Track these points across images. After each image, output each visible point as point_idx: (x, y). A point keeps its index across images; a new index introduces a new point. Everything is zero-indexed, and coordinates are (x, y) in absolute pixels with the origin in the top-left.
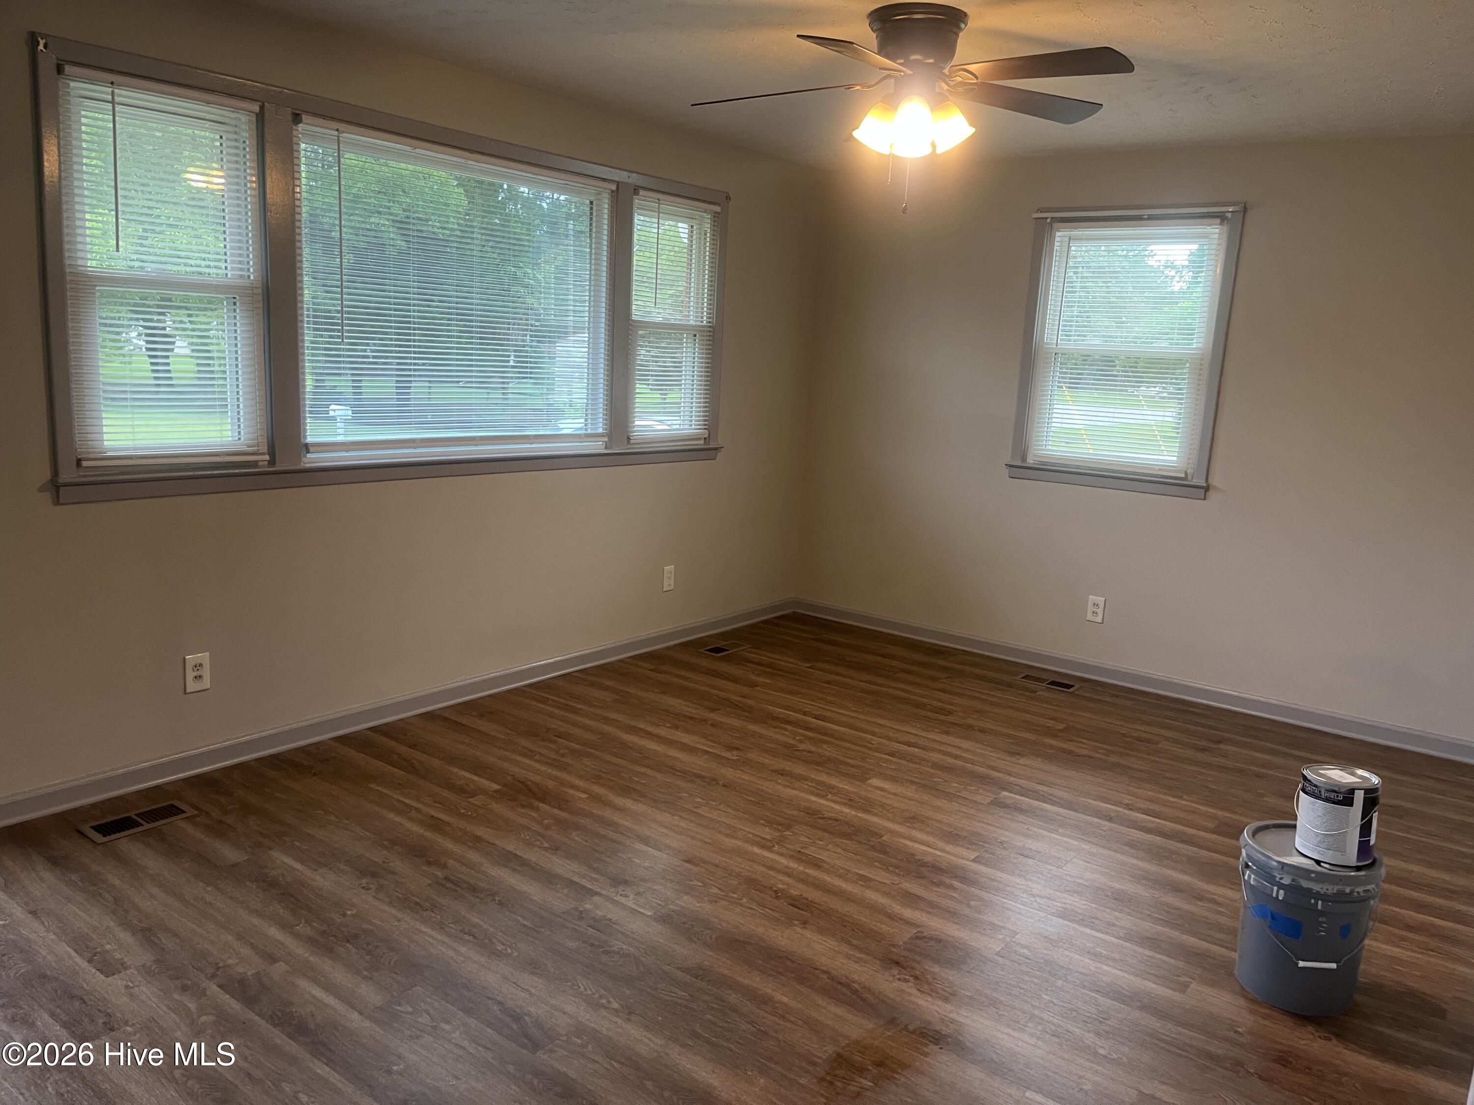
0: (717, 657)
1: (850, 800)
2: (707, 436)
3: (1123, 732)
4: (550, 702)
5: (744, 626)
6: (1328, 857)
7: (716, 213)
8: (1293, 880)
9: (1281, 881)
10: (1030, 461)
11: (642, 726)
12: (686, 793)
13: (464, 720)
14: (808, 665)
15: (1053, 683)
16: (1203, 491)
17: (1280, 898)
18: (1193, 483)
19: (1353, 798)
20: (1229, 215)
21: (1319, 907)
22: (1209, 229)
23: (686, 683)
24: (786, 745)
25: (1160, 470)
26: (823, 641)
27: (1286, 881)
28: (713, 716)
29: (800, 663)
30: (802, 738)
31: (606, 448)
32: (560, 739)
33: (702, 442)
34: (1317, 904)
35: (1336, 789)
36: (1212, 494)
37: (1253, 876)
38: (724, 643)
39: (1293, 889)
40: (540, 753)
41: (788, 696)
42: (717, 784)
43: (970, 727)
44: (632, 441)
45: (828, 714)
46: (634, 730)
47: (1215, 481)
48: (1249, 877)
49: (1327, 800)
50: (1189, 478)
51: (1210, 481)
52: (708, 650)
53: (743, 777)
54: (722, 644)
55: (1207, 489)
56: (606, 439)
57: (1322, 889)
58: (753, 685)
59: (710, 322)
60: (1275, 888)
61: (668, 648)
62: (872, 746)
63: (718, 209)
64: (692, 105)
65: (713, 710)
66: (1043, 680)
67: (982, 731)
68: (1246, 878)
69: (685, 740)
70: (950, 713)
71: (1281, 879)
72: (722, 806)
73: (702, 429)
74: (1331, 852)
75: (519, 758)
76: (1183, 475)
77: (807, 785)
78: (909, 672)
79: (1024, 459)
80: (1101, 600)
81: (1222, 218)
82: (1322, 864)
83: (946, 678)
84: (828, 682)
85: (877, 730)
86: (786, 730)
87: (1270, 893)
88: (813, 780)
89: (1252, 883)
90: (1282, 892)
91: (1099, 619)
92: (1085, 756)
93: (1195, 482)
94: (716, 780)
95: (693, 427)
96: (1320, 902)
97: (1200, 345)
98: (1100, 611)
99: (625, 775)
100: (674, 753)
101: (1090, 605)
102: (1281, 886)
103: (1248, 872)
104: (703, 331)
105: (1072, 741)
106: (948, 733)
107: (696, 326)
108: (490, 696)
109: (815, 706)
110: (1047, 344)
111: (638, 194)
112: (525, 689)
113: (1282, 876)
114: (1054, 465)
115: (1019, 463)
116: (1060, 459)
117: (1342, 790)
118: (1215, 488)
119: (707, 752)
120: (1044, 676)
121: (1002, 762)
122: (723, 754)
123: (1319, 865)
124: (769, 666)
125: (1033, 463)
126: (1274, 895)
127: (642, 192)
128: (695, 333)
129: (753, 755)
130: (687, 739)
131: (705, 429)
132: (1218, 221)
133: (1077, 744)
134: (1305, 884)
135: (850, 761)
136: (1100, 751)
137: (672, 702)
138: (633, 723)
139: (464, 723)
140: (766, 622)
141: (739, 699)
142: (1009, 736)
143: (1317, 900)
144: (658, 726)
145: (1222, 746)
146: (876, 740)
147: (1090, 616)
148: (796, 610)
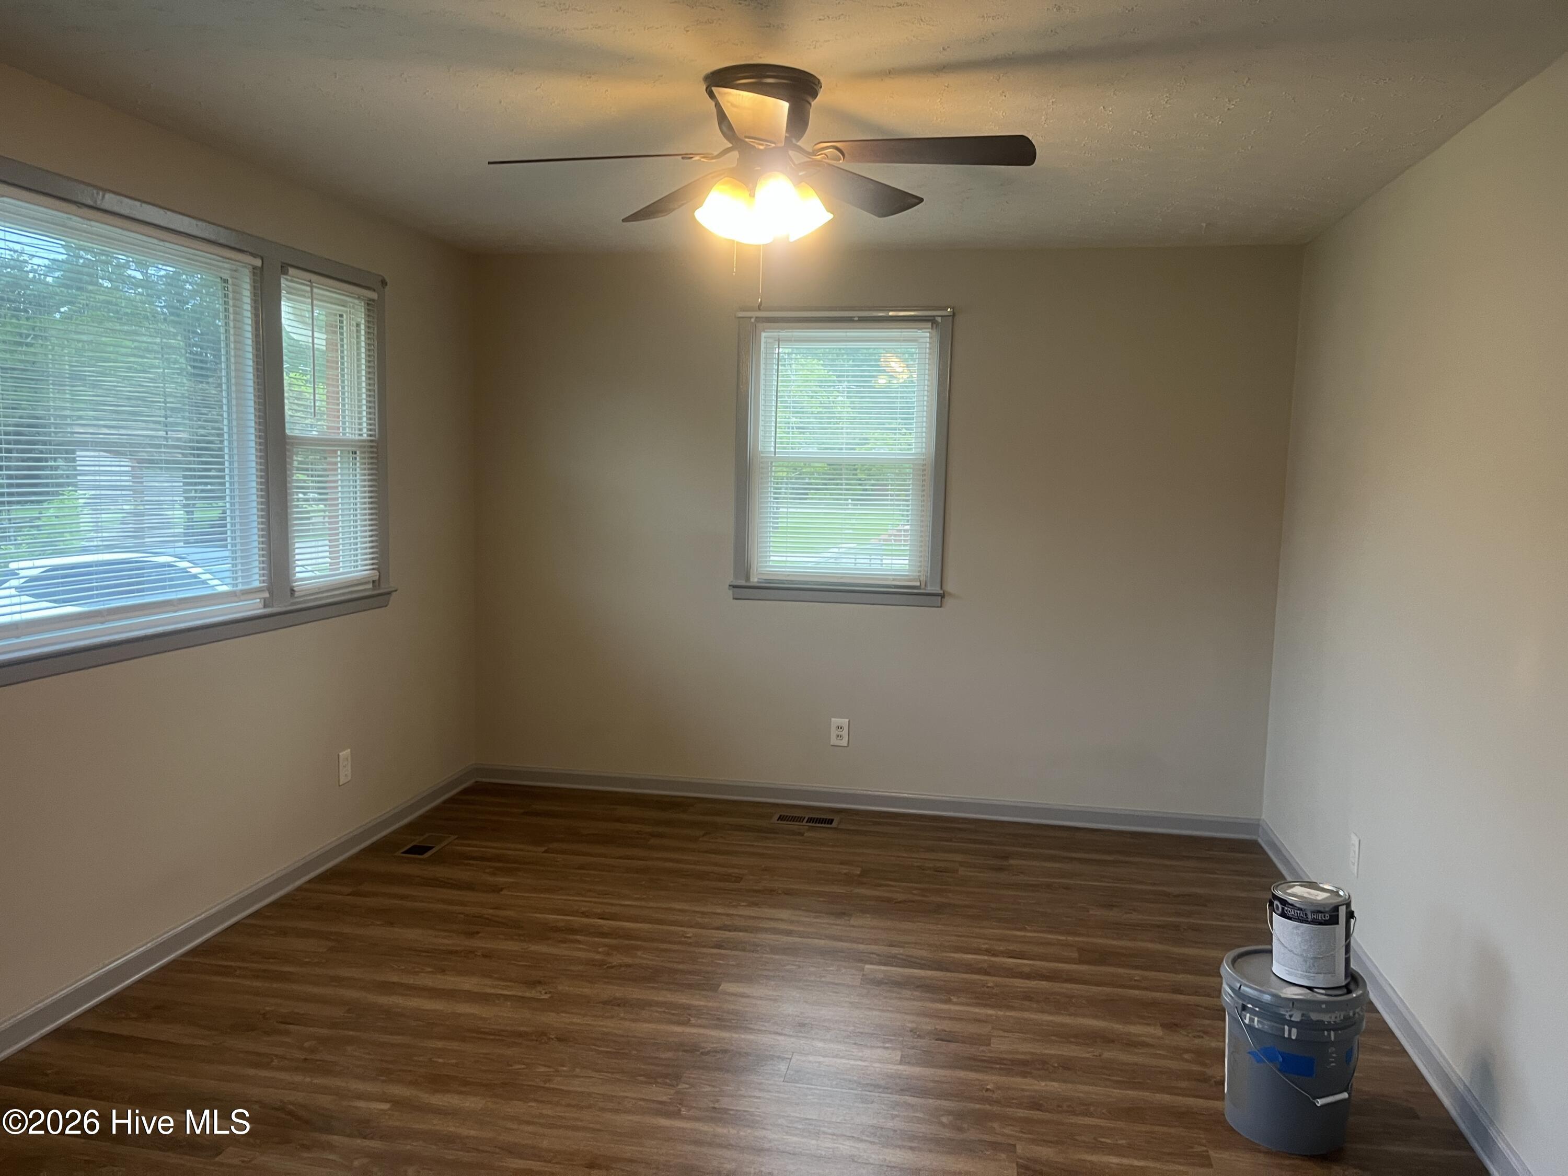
0: (424, 860)
1: (718, 1019)
2: (377, 578)
3: (918, 864)
4: (238, 972)
5: (428, 812)
6: (1320, 981)
7: (370, 300)
8: (1303, 1015)
9: (1292, 1019)
10: (754, 580)
11: (395, 979)
12: (519, 1063)
13: (124, 1029)
14: (543, 849)
15: (810, 820)
16: (940, 598)
17: (1294, 1037)
18: (927, 592)
19: (1338, 915)
20: (939, 319)
21: (1333, 1039)
22: (919, 333)
23: (409, 904)
24: (591, 963)
25: (894, 580)
26: (537, 814)
27: (1297, 1017)
28: (476, 943)
29: (530, 848)
30: (606, 949)
31: (265, 606)
32: (291, 1026)
33: (371, 586)
34: (1329, 1035)
35: (1322, 909)
36: (948, 601)
37: (1256, 1019)
38: (422, 838)
39: (1305, 1025)
40: (276, 1056)
41: (547, 896)
42: (549, 1039)
43: (772, 891)
44: (297, 594)
45: (614, 910)
46: (387, 988)
47: (950, 587)
48: (1252, 1020)
49: (1314, 922)
50: (923, 586)
51: (945, 588)
52: (403, 853)
53: (574, 1020)
54: (418, 840)
55: (942, 596)
56: (267, 595)
57: (1331, 1018)
58: (496, 889)
59: (371, 436)
60: (1286, 1028)
61: (351, 859)
62: (689, 941)
63: (374, 296)
64: (489, 163)
65: (472, 935)
66: (800, 819)
67: (788, 893)
68: (1247, 1021)
69: (467, 987)
70: (739, 879)
71: (1291, 1016)
72: (578, 1070)
73: (370, 570)
74: (1322, 976)
75: (251, 1072)
76: (918, 584)
77: (657, 1012)
78: (661, 836)
79: (748, 578)
80: (844, 722)
81: (931, 320)
82: (1315, 990)
83: (703, 836)
84: (581, 867)
85: (680, 918)
86: (579, 942)
87: (1281, 1034)
88: (658, 1004)
89: (1257, 1027)
90: (1294, 1031)
91: (844, 742)
92: (904, 902)
93: (930, 589)
94: (544, 1034)
95: (360, 568)
96: (1332, 1033)
97: (919, 450)
98: (845, 733)
99: (421, 1059)
100: (463, 1008)
101: (833, 728)
102: (1292, 1024)
103: (1248, 1015)
104: (365, 447)
105: (881, 885)
106: (756, 904)
107: (352, 441)
108: (140, 981)
109: (591, 902)
110: (762, 452)
111: (286, 273)
112: (187, 959)
113: (1289, 1013)
114: (782, 582)
115: (743, 583)
116: (789, 575)
117: (1327, 909)
118: (950, 594)
119: (506, 997)
120: (797, 813)
121: (836, 927)
122: (528, 994)
123: (1313, 991)
124: (498, 858)
125: (758, 582)
126: (1286, 1035)
127: (291, 271)
128: (354, 449)
129: (565, 987)
130: (469, 983)
131: (373, 569)
132: (929, 325)
133: (885, 888)
134: (1314, 1016)
135: (681, 967)
136: (914, 892)
137: (413, 935)
138: (380, 977)
139: (125, 1033)
140: (451, 800)
141: (491, 911)
142: (820, 894)
143: (1329, 1030)
144: (416, 973)
145: (1012, 862)
146: (690, 932)
147: (834, 741)
148: (479, 779)
